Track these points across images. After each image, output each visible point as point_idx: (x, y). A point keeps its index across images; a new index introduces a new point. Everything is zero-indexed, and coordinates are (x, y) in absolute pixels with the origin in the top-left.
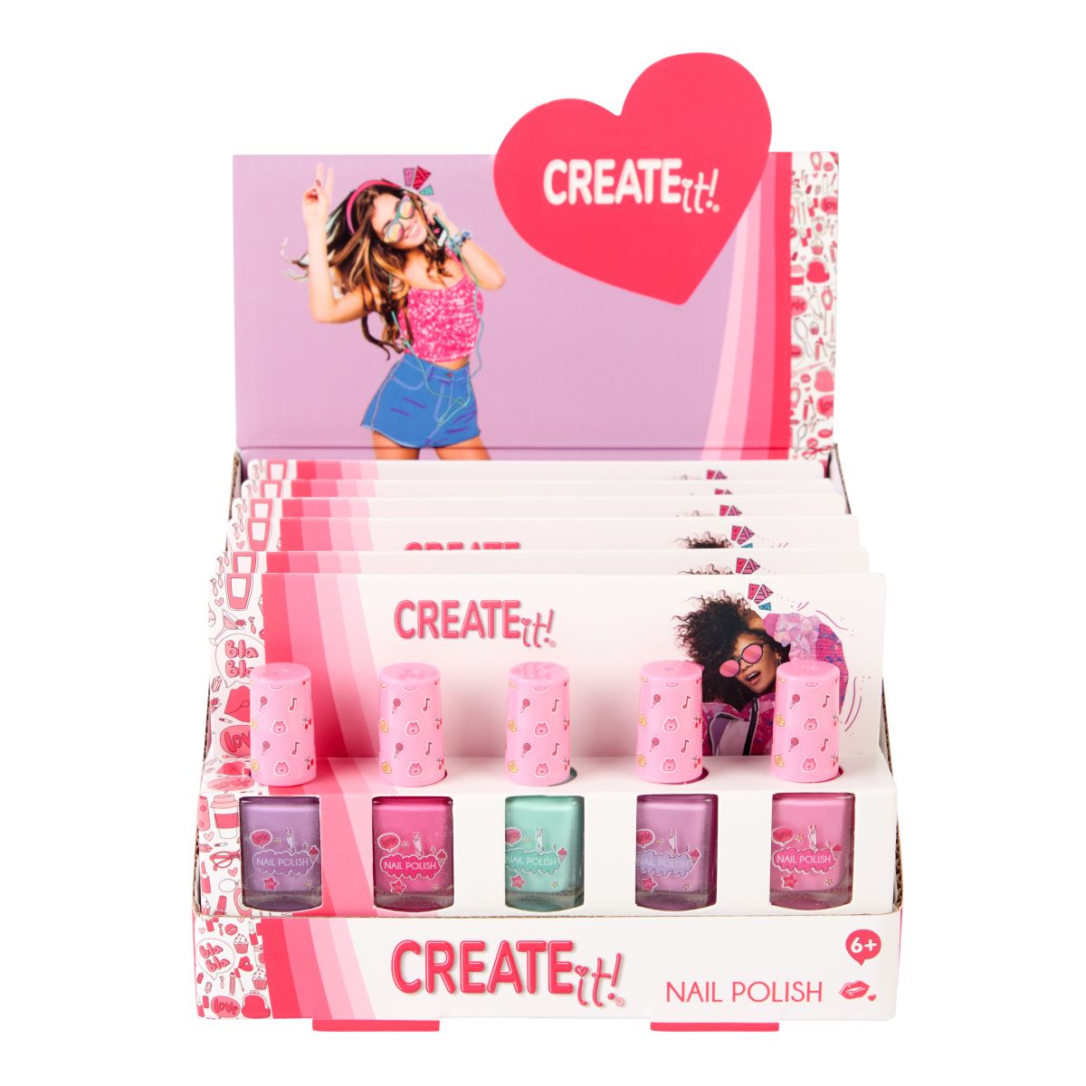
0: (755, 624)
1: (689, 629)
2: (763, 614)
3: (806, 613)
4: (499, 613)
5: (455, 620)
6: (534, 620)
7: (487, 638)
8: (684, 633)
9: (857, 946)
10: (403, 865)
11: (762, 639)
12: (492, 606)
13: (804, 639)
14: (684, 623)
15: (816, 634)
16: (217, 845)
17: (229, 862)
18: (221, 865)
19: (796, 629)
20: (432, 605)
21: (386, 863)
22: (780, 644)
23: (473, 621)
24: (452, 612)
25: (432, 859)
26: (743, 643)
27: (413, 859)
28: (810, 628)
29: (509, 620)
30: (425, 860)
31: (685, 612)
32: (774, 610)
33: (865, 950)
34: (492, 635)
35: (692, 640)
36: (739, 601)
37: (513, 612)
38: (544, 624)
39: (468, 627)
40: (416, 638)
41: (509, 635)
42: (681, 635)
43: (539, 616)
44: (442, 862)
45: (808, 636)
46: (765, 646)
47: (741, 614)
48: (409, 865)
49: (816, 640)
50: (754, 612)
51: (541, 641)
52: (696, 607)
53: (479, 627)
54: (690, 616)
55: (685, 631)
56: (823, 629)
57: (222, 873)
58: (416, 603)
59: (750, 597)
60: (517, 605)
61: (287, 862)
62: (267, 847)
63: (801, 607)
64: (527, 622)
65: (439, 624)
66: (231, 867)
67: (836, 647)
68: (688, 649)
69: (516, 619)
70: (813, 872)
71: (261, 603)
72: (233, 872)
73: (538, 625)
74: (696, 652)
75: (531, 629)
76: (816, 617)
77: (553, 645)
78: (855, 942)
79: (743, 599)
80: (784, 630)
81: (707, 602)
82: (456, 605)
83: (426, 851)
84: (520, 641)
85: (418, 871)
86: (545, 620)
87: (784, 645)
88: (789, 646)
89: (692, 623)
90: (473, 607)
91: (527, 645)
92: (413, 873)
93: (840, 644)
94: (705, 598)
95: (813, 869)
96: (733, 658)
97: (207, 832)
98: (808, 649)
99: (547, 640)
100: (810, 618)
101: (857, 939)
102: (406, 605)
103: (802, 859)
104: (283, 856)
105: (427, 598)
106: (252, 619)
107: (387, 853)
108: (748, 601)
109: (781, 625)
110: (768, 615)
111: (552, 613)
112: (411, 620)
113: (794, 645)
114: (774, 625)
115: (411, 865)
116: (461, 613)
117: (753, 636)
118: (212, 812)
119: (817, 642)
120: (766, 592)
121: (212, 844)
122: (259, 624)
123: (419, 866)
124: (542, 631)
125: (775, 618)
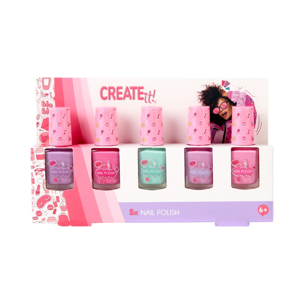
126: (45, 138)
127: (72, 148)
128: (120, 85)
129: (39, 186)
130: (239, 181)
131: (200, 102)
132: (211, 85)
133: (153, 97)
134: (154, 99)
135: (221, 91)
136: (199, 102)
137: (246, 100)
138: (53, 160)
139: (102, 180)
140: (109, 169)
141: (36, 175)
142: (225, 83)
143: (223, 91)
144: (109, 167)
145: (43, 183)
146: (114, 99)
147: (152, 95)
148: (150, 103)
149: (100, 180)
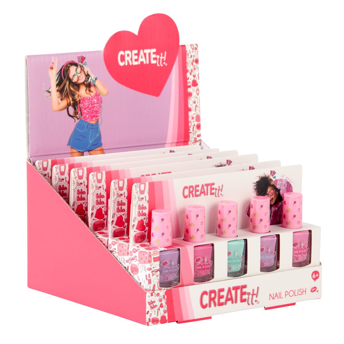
0: (272, 183)
1: (256, 186)
2: (274, 180)
3: (284, 178)
4: (209, 187)
5: (198, 191)
6: (218, 189)
7: (206, 196)
8: (255, 188)
9: (314, 276)
10: (202, 267)
11: (274, 188)
12: (207, 185)
13: (284, 186)
14: (255, 185)
15: (286, 184)
16: (154, 268)
17: (156, 273)
18: (154, 274)
19: (282, 184)
20: (192, 187)
21: (197, 267)
22: (278, 189)
23: (203, 190)
24: (197, 188)
25: (209, 264)
26: (269, 189)
27: (205, 265)
28: (285, 183)
29: (212, 189)
30: (207, 265)
31: (255, 182)
32: (277, 178)
33: (316, 277)
34: (207, 194)
35: (257, 190)
36: (268, 176)
37: (213, 186)
38: (220, 189)
39: (201, 193)
40: (188, 198)
41: (212, 194)
42: (254, 189)
43: (219, 187)
44: (211, 264)
45: (284, 185)
46: (274, 190)
47: (269, 180)
48: (203, 267)
49: (286, 186)
50: (272, 179)
51: (219, 195)
52: (258, 179)
53: (204, 192)
54: (257, 182)
55: (255, 187)
56: (288, 183)
57: (155, 276)
58: (188, 186)
59: (271, 175)
60: (213, 184)
61: (172, 270)
62: (166, 267)
63: (283, 176)
64: (216, 189)
65: (194, 193)
66: (157, 275)
67: (291, 188)
68: (256, 193)
69: (213, 189)
70: (302, 255)
71: (148, 191)
72: (157, 276)
73: (219, 190)
74: (258, 194)
75: (217, 191)
76: (286, 179)
77: (223, 196)
78: (314, 275)
79: (269, 176)
80: (279, 184)
81: (261, 178)
82: (198, 186)
83: (208, 262)
84: (214, 195)
85: (206, 268)
86: (221, 188)
87: (279, 189)
88: (280, 189)
89: (257, 184)
90: (203, 186)
91: (216, 196)
92: (204, 269)
93: (292, 187)
94: (260, 176)
95: (302, 254)
96: (267, 194)
97: (151, 264)
98: (284, 189)
99: (221, 194)
100: (285, 180)
101: (314, 274)
102: (186, 187)
103: (300, 251)
104: (170, 269)
105: (191, 185)
106: (145, 197)
107: (197, 264)
108: (271, 176)
109: (278, 183)
110: (275, 180)
111: (222, 185)
112: (187, 192)
113: (281, 189)
114: (276, 183)
115: (204, 267)
116: (199, 188)
117: (271, 187)
118: (152, 257)
119: (287, 187)
120: (274, 173)
121: (152, 267)
122: (147, 199)
123: (206, 266)
124: (220, 191)
125: (276, 181)
126: (138, 238)
127: (180, 248)
128: (197, 184)
129: (154, 285)
130: (297, 260)
131: (255, 192)
132: (263, 175)
133: (221, 191)
134: (222, 193)
135: (270, 180)
136: (253, 192)
137: (287, 185)
138: (165, 261)
139: (200, 273)
140: (206, 263)
141: (153, 276)
142: (273, 173)
143: (271, 180)
144: (206, 261)
145: (158, 282)
146: (193, 196)
147: (220, 190)
148: (219, 196)
149: (199, 274)
